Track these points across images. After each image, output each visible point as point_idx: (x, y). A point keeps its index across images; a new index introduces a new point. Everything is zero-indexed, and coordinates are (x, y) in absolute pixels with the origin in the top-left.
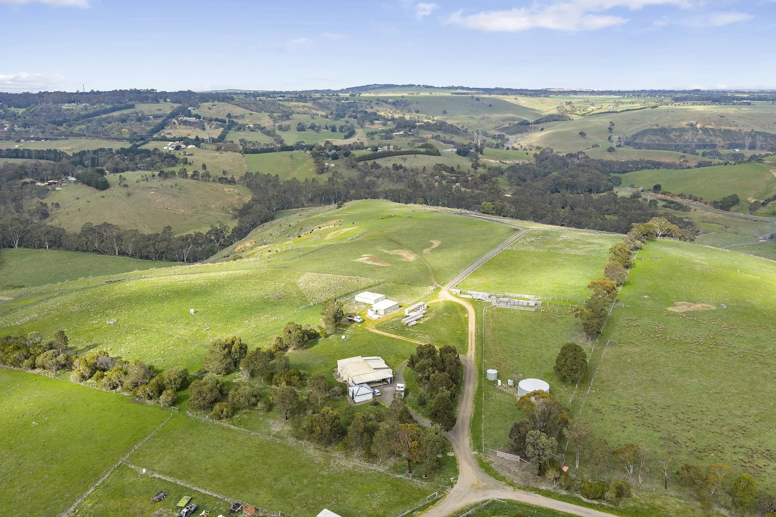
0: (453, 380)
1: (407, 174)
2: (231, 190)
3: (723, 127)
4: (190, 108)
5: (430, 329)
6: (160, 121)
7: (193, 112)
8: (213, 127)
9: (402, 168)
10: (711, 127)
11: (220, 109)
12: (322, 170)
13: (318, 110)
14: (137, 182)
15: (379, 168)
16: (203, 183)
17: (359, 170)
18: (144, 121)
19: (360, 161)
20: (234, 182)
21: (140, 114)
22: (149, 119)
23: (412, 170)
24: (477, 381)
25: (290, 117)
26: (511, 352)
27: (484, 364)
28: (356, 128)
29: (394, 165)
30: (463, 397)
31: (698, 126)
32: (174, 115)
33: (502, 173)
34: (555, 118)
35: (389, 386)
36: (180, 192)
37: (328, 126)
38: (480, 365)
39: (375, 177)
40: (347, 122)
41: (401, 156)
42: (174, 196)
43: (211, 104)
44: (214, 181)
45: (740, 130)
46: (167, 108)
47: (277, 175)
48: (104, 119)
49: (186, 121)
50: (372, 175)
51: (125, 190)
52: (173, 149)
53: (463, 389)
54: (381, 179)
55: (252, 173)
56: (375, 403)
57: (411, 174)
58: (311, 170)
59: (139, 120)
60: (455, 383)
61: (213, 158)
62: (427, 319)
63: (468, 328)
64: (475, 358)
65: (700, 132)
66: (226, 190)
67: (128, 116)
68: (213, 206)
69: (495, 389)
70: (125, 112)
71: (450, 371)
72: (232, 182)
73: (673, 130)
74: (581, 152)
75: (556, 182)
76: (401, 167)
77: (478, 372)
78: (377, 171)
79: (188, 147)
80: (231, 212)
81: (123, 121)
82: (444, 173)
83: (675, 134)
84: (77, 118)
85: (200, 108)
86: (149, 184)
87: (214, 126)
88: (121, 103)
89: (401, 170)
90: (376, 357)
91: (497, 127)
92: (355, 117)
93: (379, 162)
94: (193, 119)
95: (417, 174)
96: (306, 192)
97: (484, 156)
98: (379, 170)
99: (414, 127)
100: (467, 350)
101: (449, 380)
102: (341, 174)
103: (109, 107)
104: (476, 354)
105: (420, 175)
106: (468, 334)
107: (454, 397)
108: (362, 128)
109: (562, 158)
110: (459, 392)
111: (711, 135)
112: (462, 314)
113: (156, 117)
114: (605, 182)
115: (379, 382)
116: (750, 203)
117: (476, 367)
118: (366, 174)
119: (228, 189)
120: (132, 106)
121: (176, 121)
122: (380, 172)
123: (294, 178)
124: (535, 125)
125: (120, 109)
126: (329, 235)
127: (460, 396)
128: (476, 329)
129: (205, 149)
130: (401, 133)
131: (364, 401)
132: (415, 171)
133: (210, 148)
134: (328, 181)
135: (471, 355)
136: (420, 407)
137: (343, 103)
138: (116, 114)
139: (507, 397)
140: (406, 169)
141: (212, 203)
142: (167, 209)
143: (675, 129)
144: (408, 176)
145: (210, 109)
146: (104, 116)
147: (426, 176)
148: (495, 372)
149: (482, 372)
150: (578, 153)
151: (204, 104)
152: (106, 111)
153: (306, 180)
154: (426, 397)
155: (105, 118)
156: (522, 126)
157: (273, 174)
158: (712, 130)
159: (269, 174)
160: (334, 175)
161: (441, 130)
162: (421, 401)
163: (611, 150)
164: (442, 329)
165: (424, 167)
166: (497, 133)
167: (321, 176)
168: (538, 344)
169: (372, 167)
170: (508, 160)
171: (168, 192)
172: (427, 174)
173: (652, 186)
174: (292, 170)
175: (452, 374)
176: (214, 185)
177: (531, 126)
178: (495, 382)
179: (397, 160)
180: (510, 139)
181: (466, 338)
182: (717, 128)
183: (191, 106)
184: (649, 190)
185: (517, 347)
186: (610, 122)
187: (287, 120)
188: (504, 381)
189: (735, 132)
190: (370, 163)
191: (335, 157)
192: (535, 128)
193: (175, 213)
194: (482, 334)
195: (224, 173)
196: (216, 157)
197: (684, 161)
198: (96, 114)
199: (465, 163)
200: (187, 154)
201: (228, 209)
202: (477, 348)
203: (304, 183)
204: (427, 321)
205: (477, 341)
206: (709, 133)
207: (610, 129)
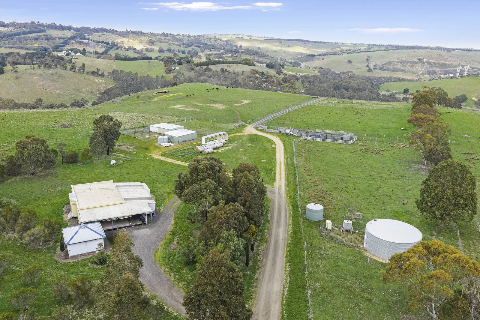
0: (250, 218)
1: (230, 75)
2: (100, 80)
3: (440, 62)
4: (85, 35)
5: (229, 157)
6: (62, 41)
7: (87, 37)
8: (99, 46)
9: (227, 72)
10: (433, 61)
11: (107, 37)
12: (169, 71)
13: (174, 42)
14: (26, 70)
15: (211, 71)
16: (78, 74)
17: (196, 72)
18: (51, 40)
19: (198, 66)
20: (104, 76)
21: (49, 36)
22: (55, 39)
23: (234, 73)
24: (291, 221)
25: (155, 44)
26: (334, 183)
27: (300, 197)
28: (199, 52)
29: (221, 69)
30: (267, 249)
31: (425, 60)
32: (73, 38)
33: (298, 80)
34: (331, 54)
35: (146, 228)
36: (58, 79)
37: (180, 50)
38: (294, 198)
39: (207, 77)
40: (193, 49)
41: (227, 65)
42: (53, 81)
43: (101, 33)
44: (88, 73)
45: (452, 63)
46: (69, 34)
47: (136, 73)
48: (22, 38)
49: (81, 42)
50: (205, 76)
51: (15, 75)
52: (64, 55)
53: (269, 234)
54: (212, 79)
55: (118, 71)
56: (100, 260)
57: (233, 75)
58: (162, 71)
59: (47, 39)
60: (255, 225)
61: (92, 61)
62: (227, 148)
63: (275, 157)
64: (285, 189)
65: (426, 64)
66: (96, 80)
67: (40, 36)
68: (84, 90)
69: (322, 236)
70: (39, 34)
71: (246, 201)
72: (102, 75)
73: (408, 62)
74: (350, 72)
75: (335, 85)
76: (226, 70)
77: (291, 207)
78: (209, 73)
79: (76, 54)
80: (98, 95)
81: (36, 39)
82: (257, 75)
83: (410, 65)
84: (3, 36)
85: (92, 36)
86: (35, 72)
87: (101, 46)
88: (37, 28)
89: (227, 73)
90: (139, 184)
91: (294, 58)
92: (199, 47)
93: (211, 67)
94: (86, 41)
95: (238, 75)
96: (156, 85)
97: (285, 70)
98: (211, 72)
99: (238, 52)
100: (275, 180)
101: (244, 219)
102: (183, 74)
103: (27, 30)
104: (288, 185)
105: (239, 77)
106: (275, 163)
107: (252, 249)
108: (203, 52)
109: (338, 74)
110: (261, 240)
111: (433, 66)
112: (268, 145)
113: (60, 38)
114: (370, 87)
115: (127, 219)
116: (474, 101)
117: (288, 201)
118: (201, 75)
119: (97, 80)
120: (45, 31)
121: (74, 42)
122: (211, 74)
123: (148, 75)
124: (318, 57)
125: (35, 32)
126: (157, 98)
127: (262, 247)
128: (286, 159)
129: (89, 56)
130: (229, 55)
131: (85, 255)
132: (236, 74)
133: (92, 56)
134: (173, 78)
135: (280, 186)
136: (186, 270)
137: (192, 39)
138: (32, 35)
139: (346, 250)
140: (230, 72)
141: (83, 88)
142: (46, 89)
143: (410, 62)
144: (231, 77)
145: (100, 37)
146: (23, 36)
147: (244, 77)
148: (319, 207)
149: (298, 208)
150: (348, 72)
151: (96, 33)
152: (25, 33)
153: (157, 76)
154: (195, 251)
155: (24, 37)
156: (310, 57)
157: (134, 73)
158: (434, 63)
159: (130, 72)
160: (178, 74)
161: (256, 55)
162: (189, 258)
163: (369, 71)
164: (244, 157)
165: (243, 71)
166: (293, 61)
167: (169, 75)
168: (368, 175)
169: (206, 70)
170: (301, 73)
171: (48, 77)
172: (245, 76)
173: (402, 90)
174: (148, 71)
175: (250, 207)
176: (87, 76)
177: (315, 57)
178: (321, 224)
179: (224, 67)
180: (302, 65)
181: (272, 167)
182: (436, 62)
183: (86, 33)
184: (400, 93)
185: (342, 178)
186: (368, 56)
187: (152, 45)
188: (338, 222)
189: (448, 64)
190: (204, 67)
191: (180, 64)
192: (318, 58)
193: (52, 93)
194: (293, 163)
195: (98, 69)
196: (95, 61)
197: (419, 79)
198: (17, 34)
199: (272, 72)
200: (74, 58)
201: (96, 93)
202: (287, 178)
203: (155, 78)
204: (227, 150)
205: (287, 170)
206: (431, 65)
207: (368, 60)
